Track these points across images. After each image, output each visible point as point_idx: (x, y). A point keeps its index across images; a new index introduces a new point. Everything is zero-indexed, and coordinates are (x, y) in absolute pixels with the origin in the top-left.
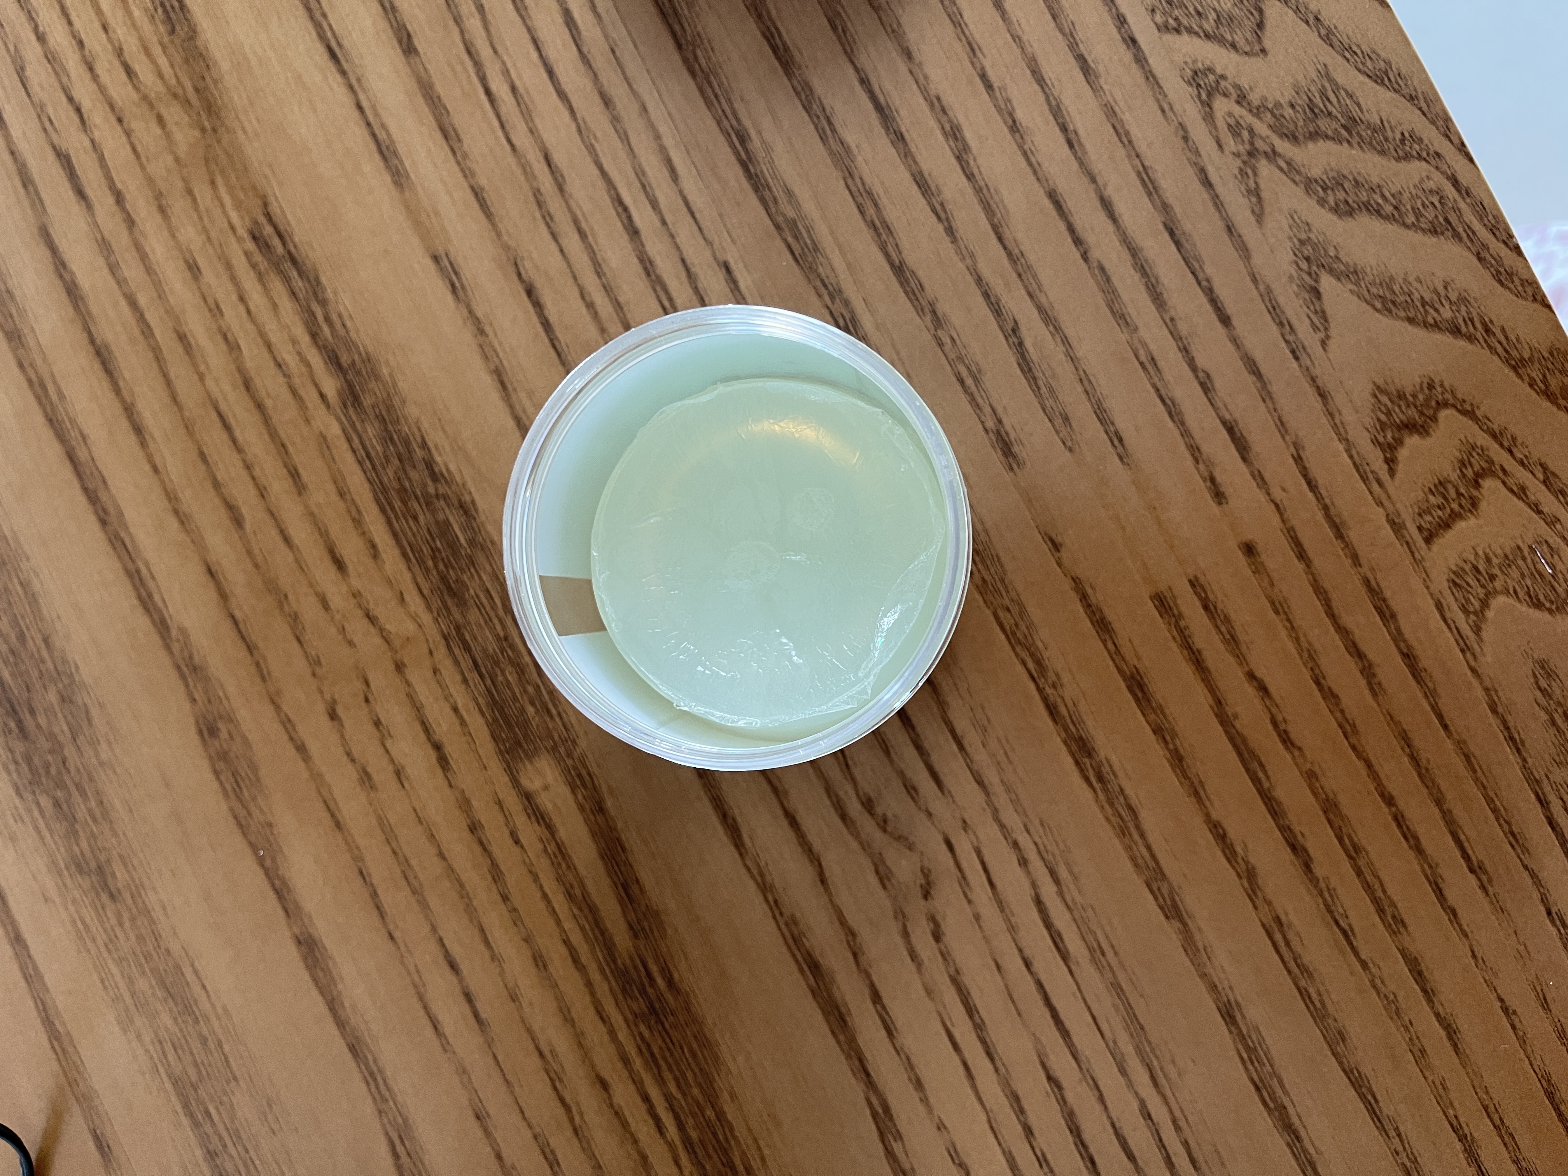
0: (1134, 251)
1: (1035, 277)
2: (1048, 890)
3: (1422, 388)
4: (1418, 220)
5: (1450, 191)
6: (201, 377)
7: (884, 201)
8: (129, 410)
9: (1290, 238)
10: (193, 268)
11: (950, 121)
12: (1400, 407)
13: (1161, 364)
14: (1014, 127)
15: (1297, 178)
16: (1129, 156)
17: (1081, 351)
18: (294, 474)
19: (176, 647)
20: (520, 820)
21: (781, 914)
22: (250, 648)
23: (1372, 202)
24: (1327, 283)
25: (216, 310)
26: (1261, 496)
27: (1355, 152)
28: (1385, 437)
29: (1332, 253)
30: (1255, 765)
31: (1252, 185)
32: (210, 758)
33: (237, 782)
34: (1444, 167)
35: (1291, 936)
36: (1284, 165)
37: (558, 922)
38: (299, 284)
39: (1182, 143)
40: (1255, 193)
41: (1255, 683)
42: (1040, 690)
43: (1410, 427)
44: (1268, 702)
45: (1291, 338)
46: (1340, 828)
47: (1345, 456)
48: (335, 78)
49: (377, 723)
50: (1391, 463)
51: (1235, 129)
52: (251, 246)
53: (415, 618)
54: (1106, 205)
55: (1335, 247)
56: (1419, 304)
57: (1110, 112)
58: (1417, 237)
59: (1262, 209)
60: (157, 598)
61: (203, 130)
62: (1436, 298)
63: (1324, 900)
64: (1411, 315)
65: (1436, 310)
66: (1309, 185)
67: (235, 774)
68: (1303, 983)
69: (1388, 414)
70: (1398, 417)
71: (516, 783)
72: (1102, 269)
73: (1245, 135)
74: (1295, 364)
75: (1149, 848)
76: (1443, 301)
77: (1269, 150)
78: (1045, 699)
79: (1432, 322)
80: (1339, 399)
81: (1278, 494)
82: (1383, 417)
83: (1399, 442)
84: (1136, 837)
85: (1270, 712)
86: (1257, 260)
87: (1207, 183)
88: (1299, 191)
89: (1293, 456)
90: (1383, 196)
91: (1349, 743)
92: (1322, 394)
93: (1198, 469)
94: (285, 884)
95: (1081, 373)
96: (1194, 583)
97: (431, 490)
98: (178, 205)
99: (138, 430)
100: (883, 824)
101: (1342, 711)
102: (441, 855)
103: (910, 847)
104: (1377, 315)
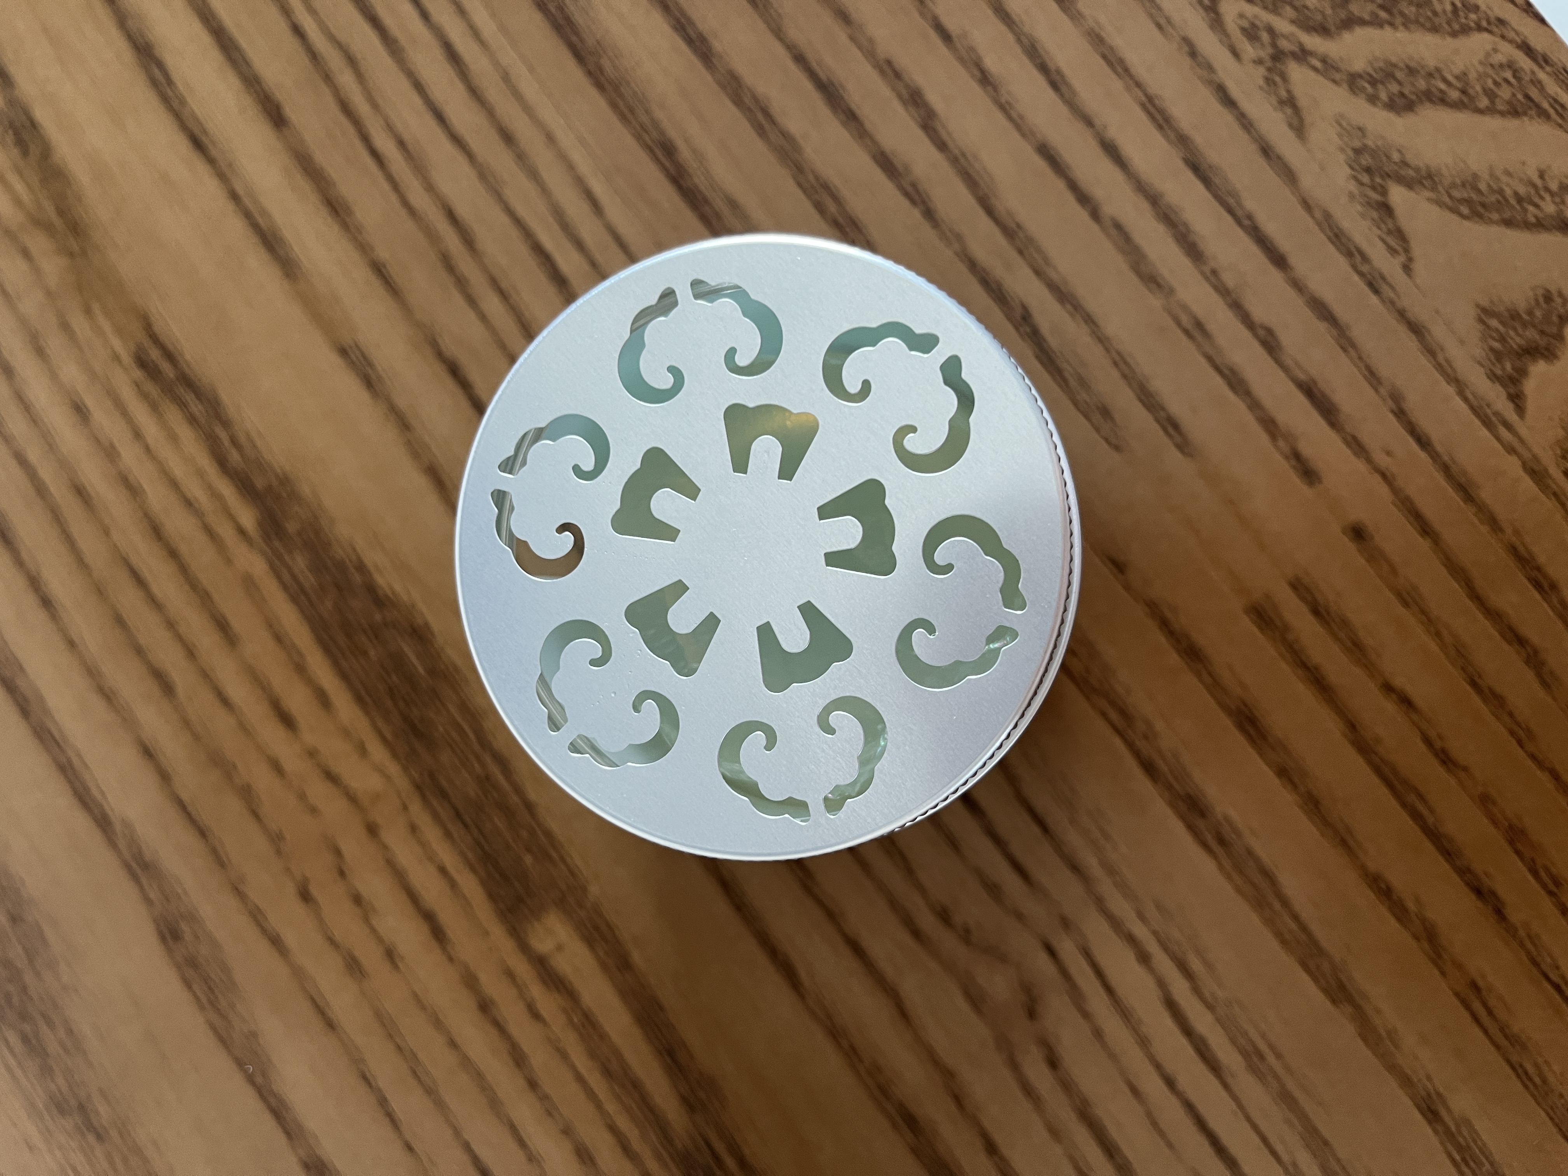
0: (1154, 199)
1: (1039, 250)
2: (1180, 989)
3: (1537, 301)
4: (1493, 102)
5: (1524, 62)
6: (107, 532)
7: (845, 193)
8: (35, 583)
9: (1342, 150)
10: (80, 411)
11: (907, 86)
12: (1515, 330)
13: (1211, 327)
14: (985, 79)
15: (1337, 76)
16: (1128, 89)
17: (1112, 327)
18: (222, 625)
19: (122, 845)
20: (537, 991)
21: (861, 1061)
22: (203, 833)
23: (1433, 90)
24: (1398, 195)
25: (110, 453)
26: (1361, 466)
27: (1401, 35)
28: (1503, 369)
29: (1396, 157)
30: (1412, 798)
31: (1284, 94)
32: (178, 967)
33: (210, 988)
34: (1511, 35)
35: (1492, 1002)
36: (1318, 64)
37: (599, 1105)
38: (196, 408)
39: (1188, 60)
40: (1290, 103)
41: (1394, 696)
42: (1130, 745)
43: (1532, 352)
44: (1415, 717)
45: (1365, 268)
46: (1533, 860)
47: (1458, 399)
48: (202, 168)
49: (357, 899)
50: (1517, 399)
51: (1251, 33)
52: (138, 374)
53: (380, 771)
54: (1111, 150)
55: (1399, 151)
56: (1513, 201)
57: (1097, 39)
58: (1494, 123)
59: (1301, 120)
60: (95, 792)
61: (71, 255)
62: (1533, 192)
63: (1528, 953)
64: (1507, 214)
65: (1537, 206)
66: (1353, 81)
67: (206, 980)
68: (1515, 1058)
69: (1502, 339)
70: (1516, 340)
71: (524, 947)
72: (1118, 227)
73: (1265, 36)
74: (1374, 299)
75: (1296, 918)
76: (1542, 193)
77: (1297, 50)
78: (1137, 755)
79: (1533, 220)
80: (1438, 332)
81: (1382, 460)
82: (1497, 345)
83: (1523, 372)
84: (1277, 905)
85: (1418, 727)
86: (1307, 181)
87: (1228, 101)
88: (1342, 92)
89: (1392, 411)
90: (1445, 80)
91: (1526, 752)
92: (1416, 329)
93: (1276, 447)
94: (281, 1101)
95: (1114, 354)
96: (1298, 586)
97: (378, 617)
98: (55, 343)
99: (46, 602)
100: (966, 936)
101: (1511, 715)
102: (453, 1044)
103: (1003, 959)
104: (1466, 223)
